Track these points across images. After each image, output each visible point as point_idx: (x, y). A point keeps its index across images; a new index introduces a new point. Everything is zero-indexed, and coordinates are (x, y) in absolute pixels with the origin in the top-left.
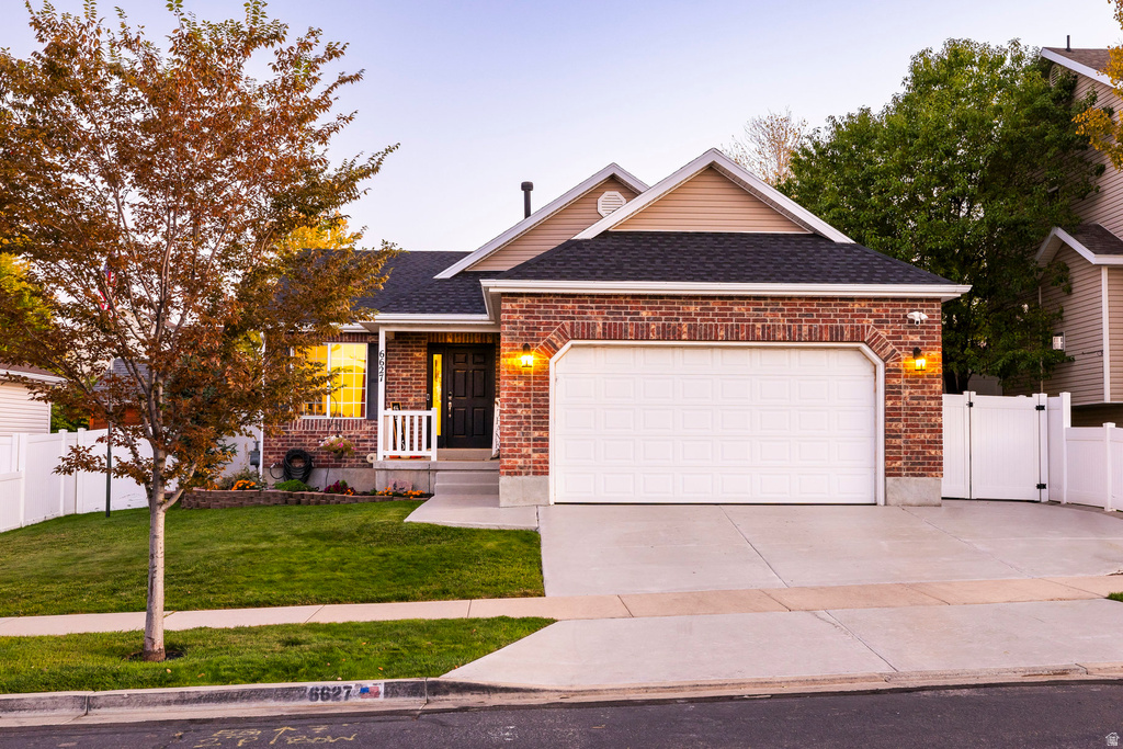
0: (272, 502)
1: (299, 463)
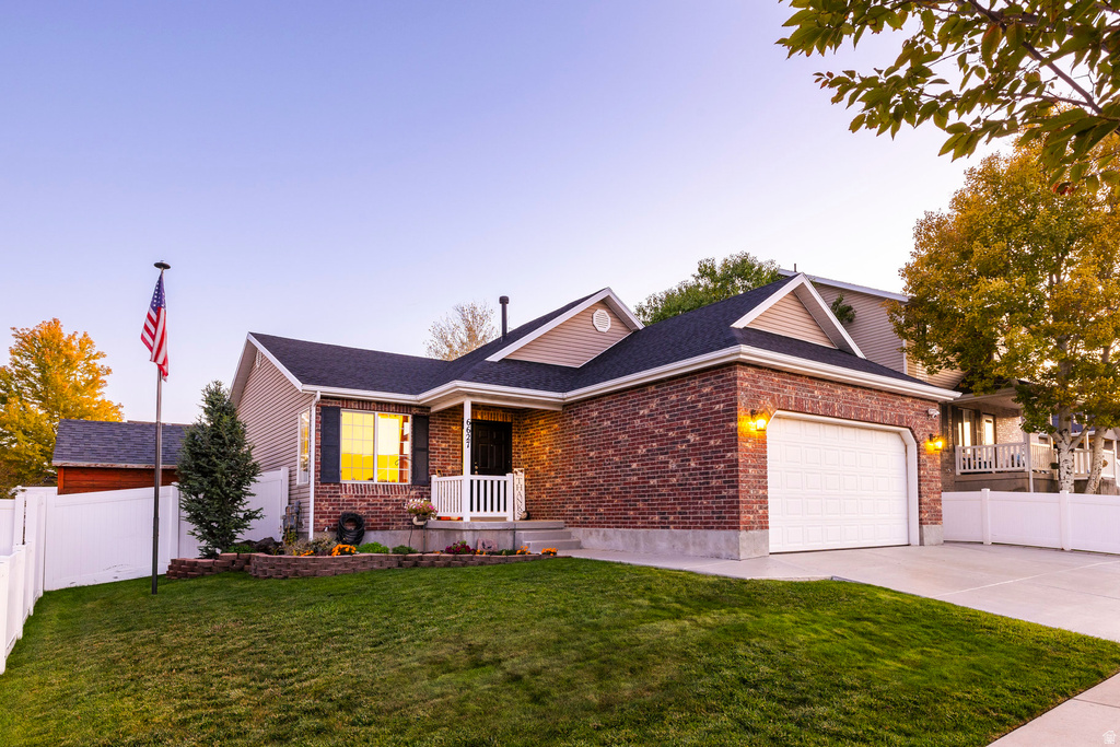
0: (385, 567)
1: (350, 526)
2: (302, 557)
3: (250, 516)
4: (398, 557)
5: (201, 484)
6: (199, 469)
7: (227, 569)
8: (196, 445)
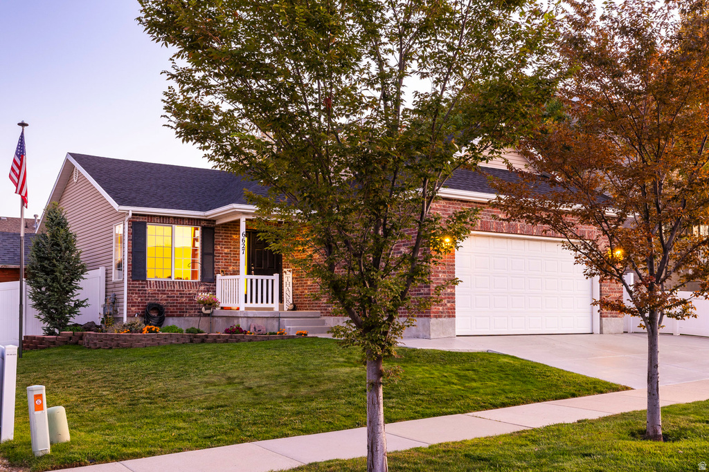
0: (181, 343)
1: (154, 312)
2: (122, 334)
3: (79, 305)
4: (190, 336)
5: (46, 280)
6: (43, 269)
7: (66, 343)
8: (40, 251)
